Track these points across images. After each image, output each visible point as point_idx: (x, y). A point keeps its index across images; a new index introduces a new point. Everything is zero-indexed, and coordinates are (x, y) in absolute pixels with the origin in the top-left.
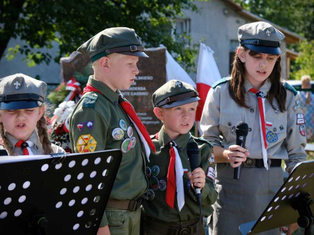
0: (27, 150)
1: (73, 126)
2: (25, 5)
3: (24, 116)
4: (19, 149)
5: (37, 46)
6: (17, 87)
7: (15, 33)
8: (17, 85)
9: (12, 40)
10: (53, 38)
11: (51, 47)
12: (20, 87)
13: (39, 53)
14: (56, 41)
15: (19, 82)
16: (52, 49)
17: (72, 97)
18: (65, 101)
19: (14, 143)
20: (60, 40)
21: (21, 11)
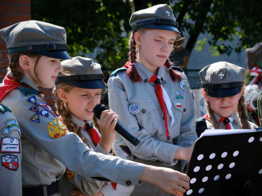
0: (229, 125)
1: (261, 106)
2: (212, 5)
3: (227, 101)
4: (222, 124)
5: (221, 39)
6: (221, 77)
7: (203, 29)
8: (221, 76)
9: (201, 35)
10: (234, 32)
11: (232, 40)
12: (224, 78)
13: (223, 44)
14: (236, 35)
15: (223, 73)
16: (233, 42)
17: (255, 81)
18: (250, 84)
19: (218, 118)
20: (240, 34)
21: (209, 10)
